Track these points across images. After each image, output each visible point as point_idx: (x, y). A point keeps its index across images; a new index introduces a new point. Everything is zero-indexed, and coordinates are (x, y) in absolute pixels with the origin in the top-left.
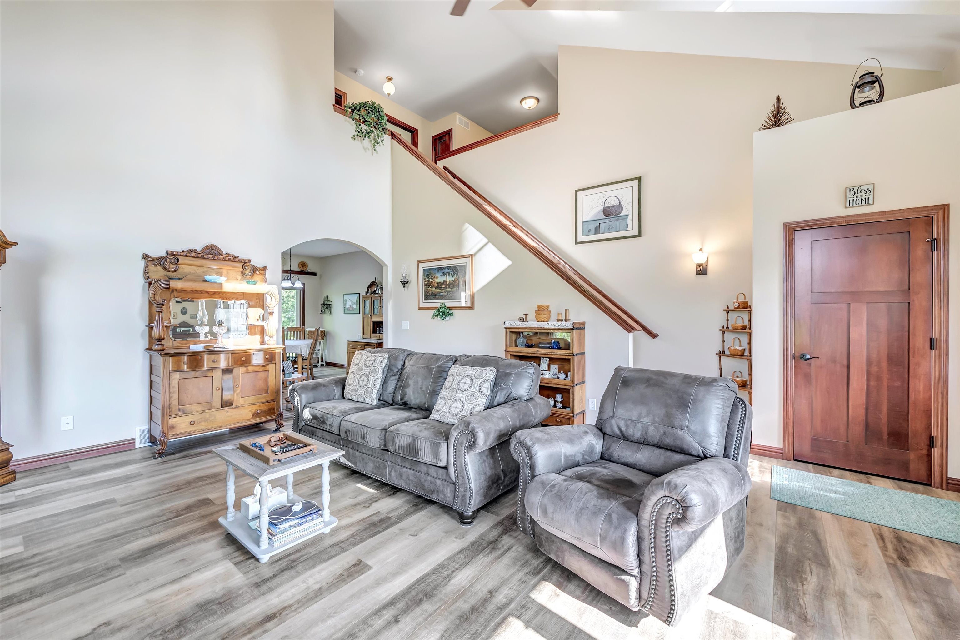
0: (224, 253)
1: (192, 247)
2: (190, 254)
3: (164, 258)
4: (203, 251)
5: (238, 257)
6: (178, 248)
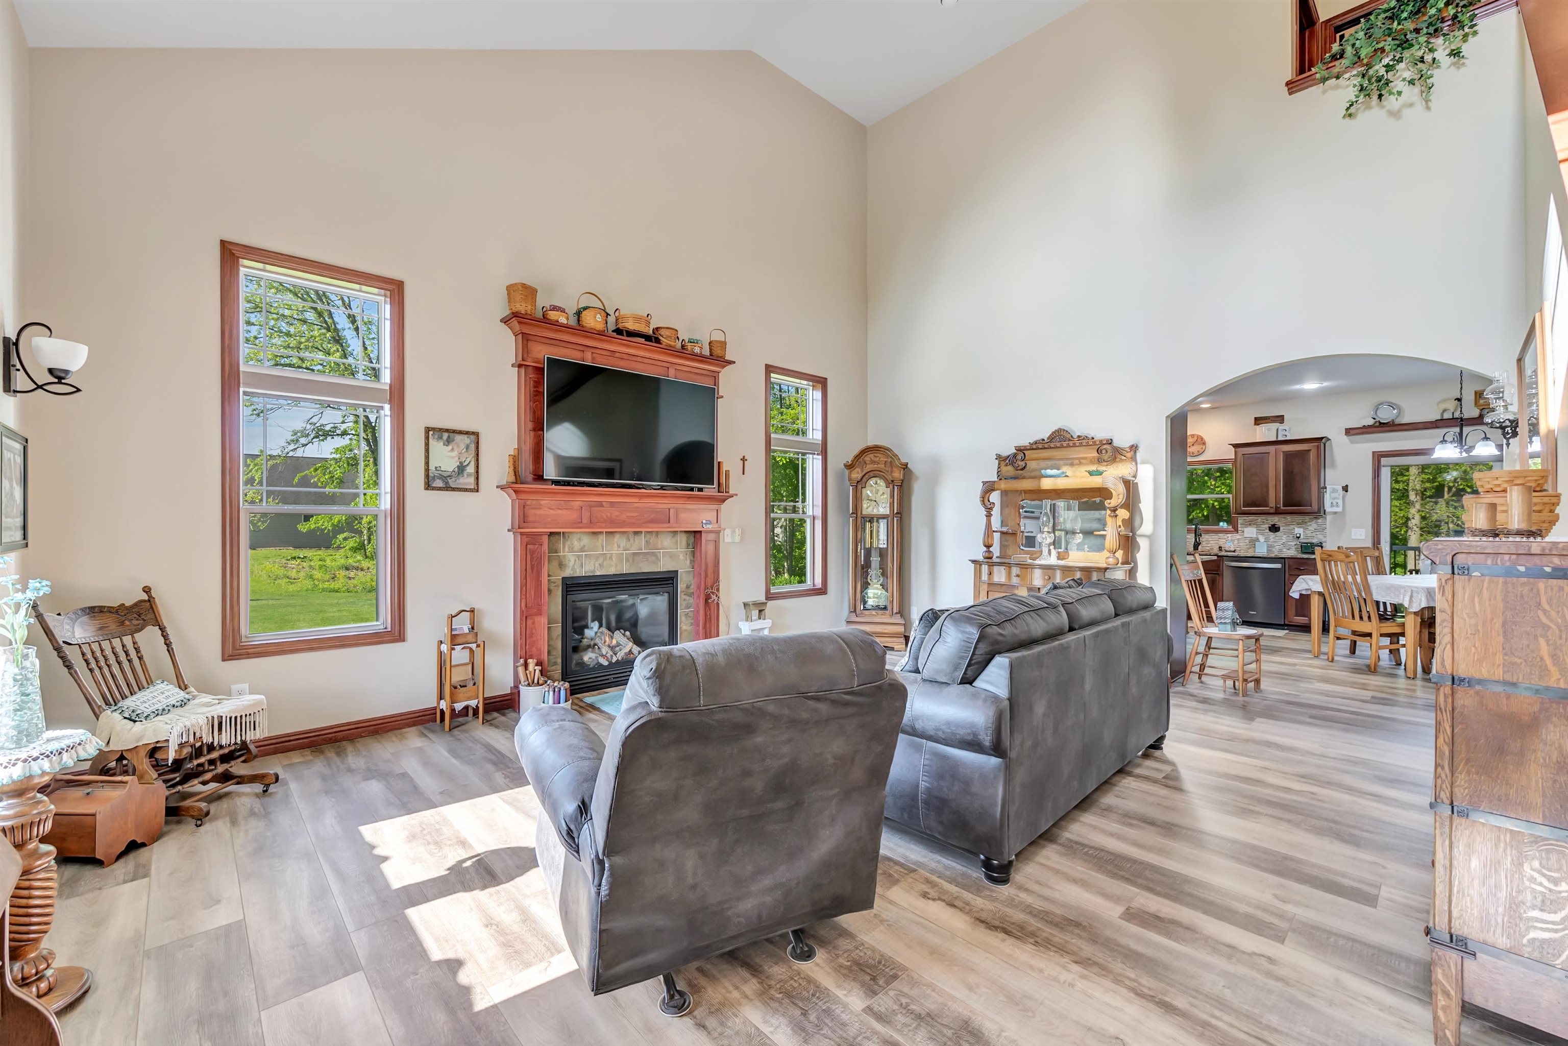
0: (1075, 437)
1: (1038, 437)
2: (1038, 446)
3: (1015, 455)
4: (1052, 438)
5: (1093, 438)
6: (1025, 442)
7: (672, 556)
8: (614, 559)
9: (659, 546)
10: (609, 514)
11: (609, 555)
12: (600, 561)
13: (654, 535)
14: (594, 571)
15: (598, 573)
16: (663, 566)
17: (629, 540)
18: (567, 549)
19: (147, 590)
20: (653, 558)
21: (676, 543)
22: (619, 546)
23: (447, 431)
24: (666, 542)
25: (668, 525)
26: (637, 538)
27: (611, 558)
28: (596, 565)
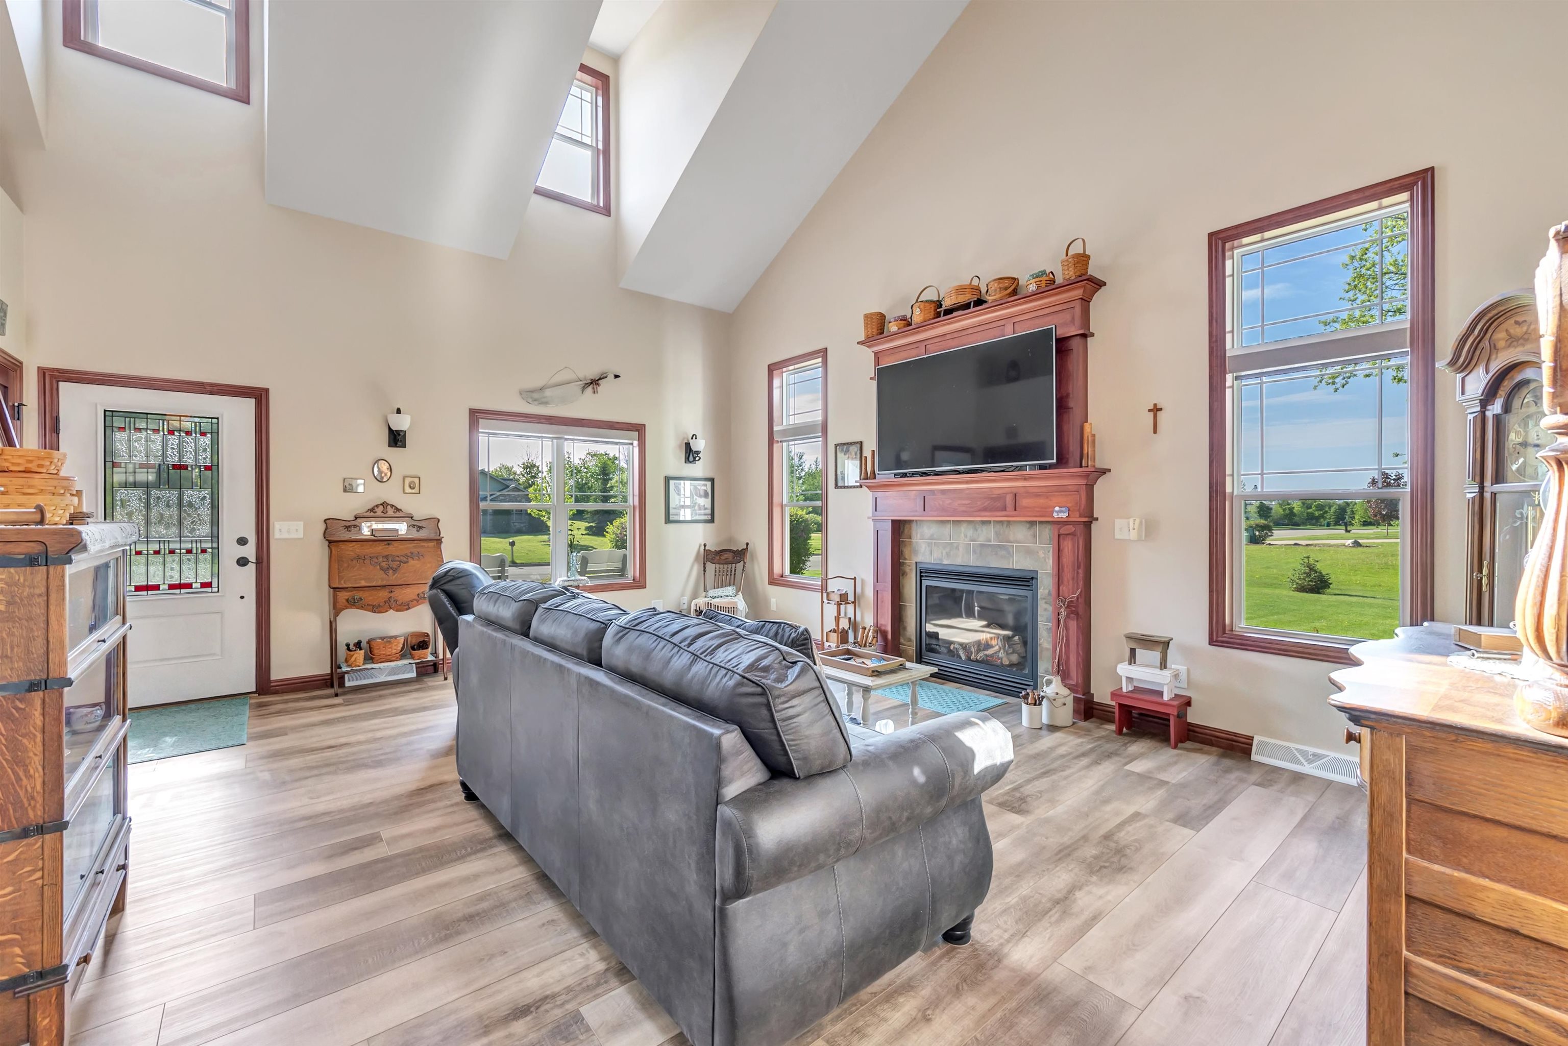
7: (1029, 552)
8: (961, 549)
9: (1011, 539)
10: (941, 503)
11: (955, 545)
12: (947, 550)
13: (1005, 525)
14: (941, 560)
15: (945, 562)
16: (1018, 563)
17: (977, 530)
18: (918, 536)
19: (747, 544)
20: (1003, 553)
21: (1035, 536)
22: (966, 536)
23: (844, 444)
24: (1020, 533)
25: (1004, 513)
26: (985, 528)
27: (957, 548)
28: (944, 554)
